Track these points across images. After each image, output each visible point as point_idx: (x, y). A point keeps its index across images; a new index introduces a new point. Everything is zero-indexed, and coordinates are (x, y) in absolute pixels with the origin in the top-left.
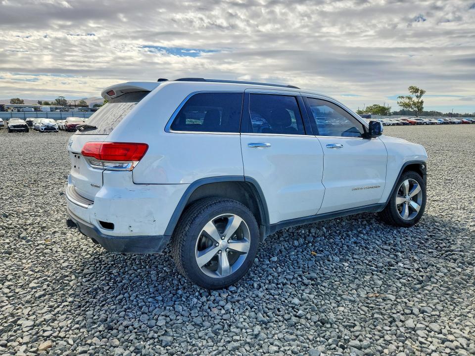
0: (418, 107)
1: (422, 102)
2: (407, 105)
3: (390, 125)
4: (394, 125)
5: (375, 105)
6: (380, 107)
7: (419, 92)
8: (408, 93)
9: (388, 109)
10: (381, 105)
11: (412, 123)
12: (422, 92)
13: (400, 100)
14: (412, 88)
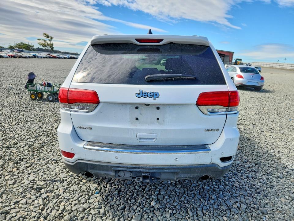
0: (51, 47)
1: (52, 44)
2: (43, 45)
3: (42, 58)
4: (44, 58)
5: (22, 43)
6: (26, 44)
7: (50, 37)
8: (43, 37)
9: (32, 46)
10: (27, 43)
11: (54, 57)
12: (52, 38)
13: (39, 41)
14: (45, 34)
